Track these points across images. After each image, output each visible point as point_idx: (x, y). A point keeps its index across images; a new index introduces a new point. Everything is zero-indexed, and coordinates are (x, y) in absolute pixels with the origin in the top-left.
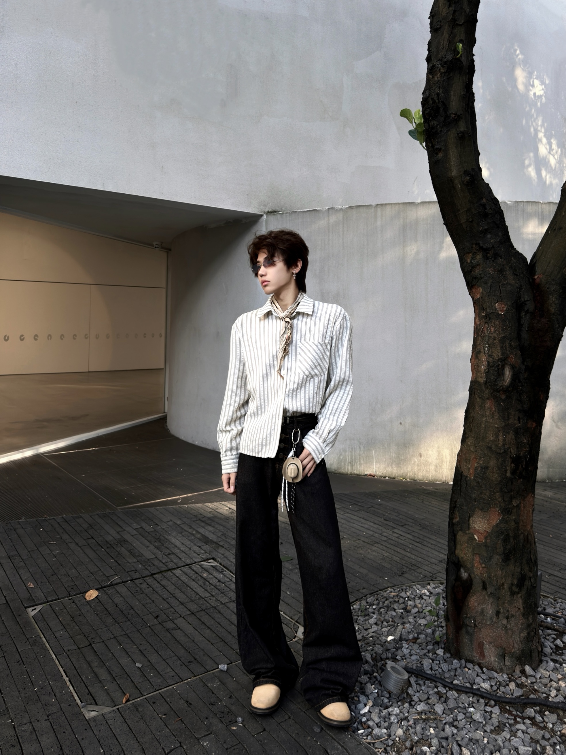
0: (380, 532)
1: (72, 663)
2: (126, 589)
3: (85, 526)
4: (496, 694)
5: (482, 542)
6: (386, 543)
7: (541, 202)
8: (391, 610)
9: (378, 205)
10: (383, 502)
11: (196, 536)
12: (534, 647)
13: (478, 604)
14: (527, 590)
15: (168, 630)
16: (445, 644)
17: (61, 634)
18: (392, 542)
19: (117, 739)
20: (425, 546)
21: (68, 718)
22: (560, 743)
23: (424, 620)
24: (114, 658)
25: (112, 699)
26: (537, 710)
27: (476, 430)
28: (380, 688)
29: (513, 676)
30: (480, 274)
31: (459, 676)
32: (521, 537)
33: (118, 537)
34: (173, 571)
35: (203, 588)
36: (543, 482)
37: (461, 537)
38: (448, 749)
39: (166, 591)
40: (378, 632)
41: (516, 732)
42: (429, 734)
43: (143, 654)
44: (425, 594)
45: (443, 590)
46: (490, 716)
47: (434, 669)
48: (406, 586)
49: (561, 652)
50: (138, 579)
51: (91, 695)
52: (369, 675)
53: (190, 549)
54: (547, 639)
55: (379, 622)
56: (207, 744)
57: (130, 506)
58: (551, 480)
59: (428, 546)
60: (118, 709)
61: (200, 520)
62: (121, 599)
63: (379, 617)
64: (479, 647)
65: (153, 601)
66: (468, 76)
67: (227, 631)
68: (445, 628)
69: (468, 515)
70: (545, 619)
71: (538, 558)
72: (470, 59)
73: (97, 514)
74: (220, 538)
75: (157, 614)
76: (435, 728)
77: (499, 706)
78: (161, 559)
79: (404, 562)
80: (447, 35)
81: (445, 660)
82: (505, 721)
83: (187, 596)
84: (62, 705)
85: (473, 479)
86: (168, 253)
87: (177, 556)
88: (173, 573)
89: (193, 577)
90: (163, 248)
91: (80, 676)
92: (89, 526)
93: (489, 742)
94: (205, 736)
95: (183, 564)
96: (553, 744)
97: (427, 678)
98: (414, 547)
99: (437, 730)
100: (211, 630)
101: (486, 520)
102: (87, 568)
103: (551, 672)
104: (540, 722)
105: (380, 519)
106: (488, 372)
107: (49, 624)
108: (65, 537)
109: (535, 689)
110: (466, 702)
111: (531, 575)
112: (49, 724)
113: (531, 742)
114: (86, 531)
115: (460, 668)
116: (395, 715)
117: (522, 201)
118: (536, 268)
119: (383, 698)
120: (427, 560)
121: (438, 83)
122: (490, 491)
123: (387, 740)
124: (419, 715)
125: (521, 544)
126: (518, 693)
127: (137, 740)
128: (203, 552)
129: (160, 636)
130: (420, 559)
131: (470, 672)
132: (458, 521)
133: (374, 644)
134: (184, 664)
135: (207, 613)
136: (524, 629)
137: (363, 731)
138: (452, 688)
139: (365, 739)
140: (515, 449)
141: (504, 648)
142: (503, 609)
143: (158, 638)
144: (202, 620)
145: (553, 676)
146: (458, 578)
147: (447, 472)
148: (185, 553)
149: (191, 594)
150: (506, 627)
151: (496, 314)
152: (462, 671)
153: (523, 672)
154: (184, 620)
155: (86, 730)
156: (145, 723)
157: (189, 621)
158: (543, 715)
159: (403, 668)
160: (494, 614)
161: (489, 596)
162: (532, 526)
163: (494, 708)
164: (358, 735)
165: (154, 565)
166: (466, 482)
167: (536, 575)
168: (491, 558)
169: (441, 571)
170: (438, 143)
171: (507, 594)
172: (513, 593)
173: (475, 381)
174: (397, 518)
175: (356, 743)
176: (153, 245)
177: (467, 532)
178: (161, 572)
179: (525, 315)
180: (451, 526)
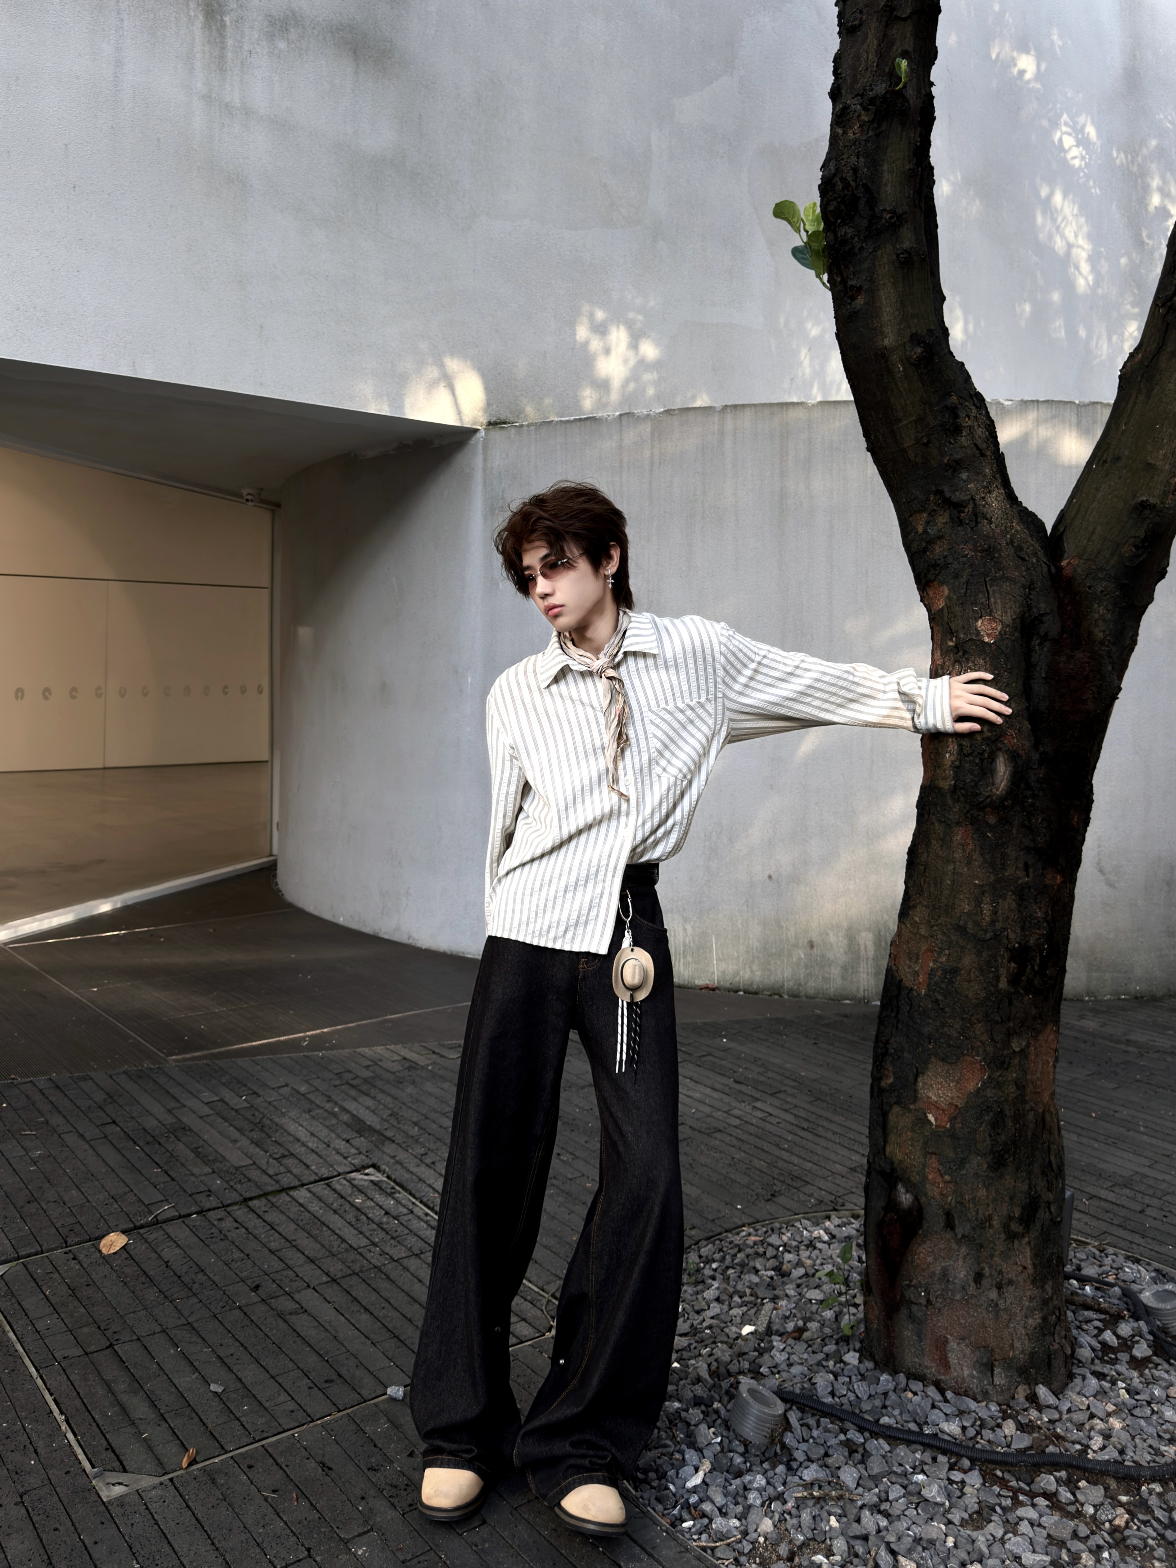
0: (726, 1109)
1: (72, 1384)
2: (188, 1231)
3: (99, 1096)
4: (974, 1445)
5: (944, 1127)
6: (738, 1131)
7: (1077, 402)
8: (749, 1272)
9: (726, 406)
10: (732, 1045)
11: (341, 1118)
12: (1056, 1346)
13: (935, 1259)
14: (1042, 1230)
15: (280, 1315)
16: (861, 1342)
17: (48, 1325)
18: (752, 1129)
19: (169, 1542)
20: (820, 1136)
21: (63, 1499)
22: (1110, 1547)
23: (817, 1291)
24: (161, 1373)
25: (159, 1460)
26: (1061, 1477)
27: (932, 890)
28: (725, 1433)
29: (1010, 1408)
30: (945, 557)
31: (893, 1409)
32: (1031, 1116)
33: (169, 1120)
34: (291, 1193)
35: (355, 1229)
36: (1078, 1000)
37: (899, 1118)
38: (868, 1560)
39: (276, 1235)
40: (723, 1317)
41: (1017, 1524)
42: (827, 1528)
43: (226, 1364)
44: (819, 1238)
45: (858, 1231)
46: (961, 1490)
47: (838, 1394)
48: (781, 1223)
49: (1113, 1356)
50: (214, 1209)
51: (113, 1451)
52: (703, 1408)
53: (328, 1146)
54: (1083, 1330)
55: (724, 1297)
56: (365, 1552)
57: (196, 1054)
58: (1095, 997)
59: (826, 1138)
60: (171, 1480)
61: (347, 1083)
62: (177, 1251)
63: (725, 1285)
64: (937, 1347)
65: (248, 1255)
66: (919, 129)
67: (404, 1316)
68: (861, 1308)
69: (915, 1070)
70: (1080, 1289)
71: (1066, 1163)
72: (924, 93)
73: (124, 1072)
74: (387, 1121)
75: (257, 1283)
76: (839, 1517)
77: (980, 1470)
78: (264, 1167)
79: (776, 1171)
80: (876, 42)
81: (862, 1375)
82: (992, 1500)
83: (323, 1246)
84: (50, 1473)
85: (925, 995)
86: (273, 511)
87: (300, 1161)
88: (291, 1197)
89: (335, 1204)
90: (262, 501)
91: (89, 1411)
92: (107, 1097)
93: (958, 1544)
94: (359, 1535)
95: (313, 1178)
96: (1094, 1548)
97: (822, 1411)
98: (797, 1139)
99: (844, 1520)
100: (372, 1314)
101: (952, 1081)
102: (103, 1186)
103: (1091, 1398)
104: (1068, 1502)
105: (726, 1081)
106: (958, 767)
107: (22, 1303)
108: (56, 1120)
109: (1058, 1434)
110: (908, 1463)
111: (1051, 1197)
112: (23, 1511)
113: (1049, 1544)
114: (100, 1108)
115: (894, 1391)
116: (757, 1489)
117: (1034, 399)
118: (1065, 545)
119: (732, 1454)
120: (825, 1168)
121: (854, 144)
122: (963, 1019)
123: (740, 1541)
124: (806, 1490)
125: (1030, 1133)
126: (1022, 1442)
127: (213, 1544)
128: (353, 1151)
129: (263, 1328)
130: (809, 1165)
131: (916, 1399)
132: (891, 1083)
133: (714, 1343)
134: (316, 1386)
135: (364, 1280)
136: (1035, 1309)
137: (692, 1523)
138: (876, 1434)
139: (695, 1541)
140: (1018, 931)
141: (992, 1350)
142: (990, 1267)
143: (257, 1330)
144: (354, 1294)
145: (1096, 1407)
146: (892, 1205)
147: (868, 980)
148: (317, 1153)
149: (331, 1241)
150: (997, 1305)
151: (978, 643)
152: (900, 1397)
153: (1033, 1399)
154: (316, 1294)
155: (103, 1523)
156: (230, 1509)
157: (326, 1296)
158: (1073, 1488)
159: (774, 1393)
160: (971, 1278)
161: (959, 1242)
162: (1053, 1093)
163: (970, 1474)
164: (682, 1532)
165: (249, 1180)
166: (910, 1000)
167: (1061, 1200)
168: (962, 1163)
169: (854, 1190)
170: (854, 274)
171: (999, 1238)
172: (1012, 1237)
173: (930, 786)
174: (762, 1078)
175: (678, 1549)
176: (241, 496)
177: (912, 1107)
178: (265, 1195)
179: (1040, 644)
180: (876, 1094)
